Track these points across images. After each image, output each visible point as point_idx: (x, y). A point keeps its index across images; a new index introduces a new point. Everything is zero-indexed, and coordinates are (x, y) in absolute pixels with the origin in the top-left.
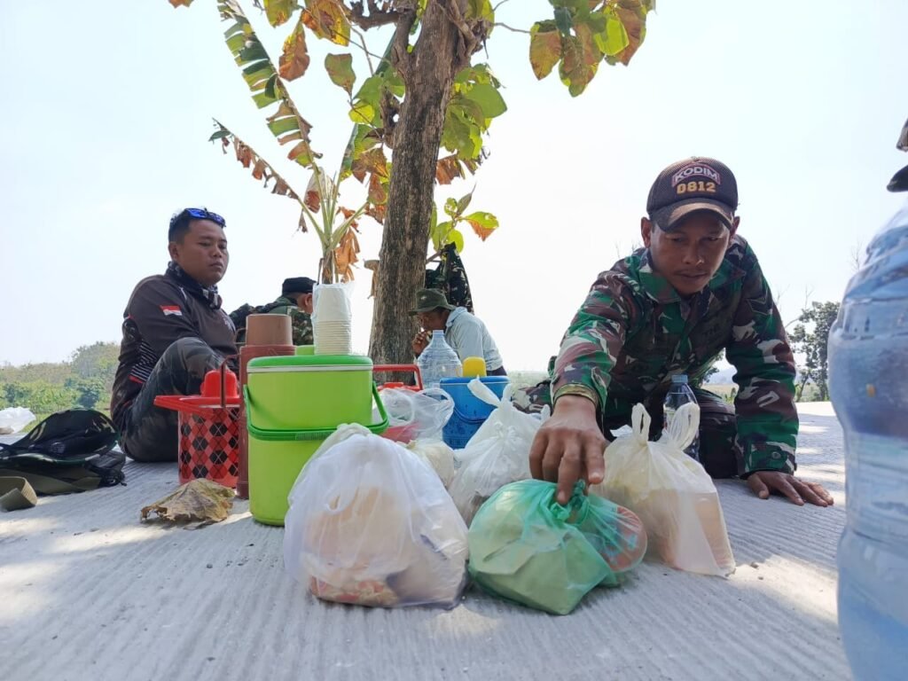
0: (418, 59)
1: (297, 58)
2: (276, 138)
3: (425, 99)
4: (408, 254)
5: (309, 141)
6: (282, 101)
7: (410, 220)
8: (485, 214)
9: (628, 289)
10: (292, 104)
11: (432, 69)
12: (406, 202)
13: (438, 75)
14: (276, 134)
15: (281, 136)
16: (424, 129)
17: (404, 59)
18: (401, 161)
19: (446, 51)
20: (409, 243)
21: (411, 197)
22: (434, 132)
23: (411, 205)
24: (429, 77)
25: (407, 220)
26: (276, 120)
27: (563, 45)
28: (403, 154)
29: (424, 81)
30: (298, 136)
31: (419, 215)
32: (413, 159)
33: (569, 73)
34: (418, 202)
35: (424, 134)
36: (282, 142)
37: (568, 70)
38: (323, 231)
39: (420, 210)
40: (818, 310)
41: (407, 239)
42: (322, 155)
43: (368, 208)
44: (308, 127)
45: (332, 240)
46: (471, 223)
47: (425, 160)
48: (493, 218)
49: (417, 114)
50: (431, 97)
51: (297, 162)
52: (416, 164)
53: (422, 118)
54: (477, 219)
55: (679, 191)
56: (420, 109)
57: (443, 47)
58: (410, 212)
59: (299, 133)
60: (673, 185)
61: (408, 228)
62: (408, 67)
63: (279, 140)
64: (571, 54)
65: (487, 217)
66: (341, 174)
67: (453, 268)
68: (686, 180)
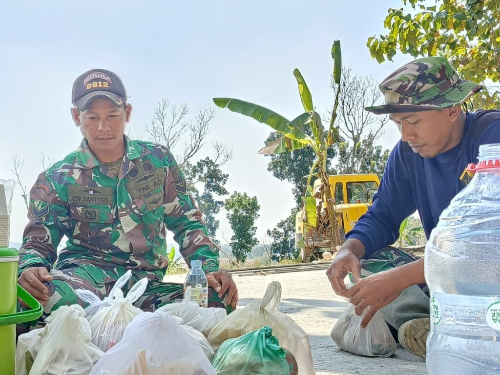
60: (85, 85)
68: (91, 82)
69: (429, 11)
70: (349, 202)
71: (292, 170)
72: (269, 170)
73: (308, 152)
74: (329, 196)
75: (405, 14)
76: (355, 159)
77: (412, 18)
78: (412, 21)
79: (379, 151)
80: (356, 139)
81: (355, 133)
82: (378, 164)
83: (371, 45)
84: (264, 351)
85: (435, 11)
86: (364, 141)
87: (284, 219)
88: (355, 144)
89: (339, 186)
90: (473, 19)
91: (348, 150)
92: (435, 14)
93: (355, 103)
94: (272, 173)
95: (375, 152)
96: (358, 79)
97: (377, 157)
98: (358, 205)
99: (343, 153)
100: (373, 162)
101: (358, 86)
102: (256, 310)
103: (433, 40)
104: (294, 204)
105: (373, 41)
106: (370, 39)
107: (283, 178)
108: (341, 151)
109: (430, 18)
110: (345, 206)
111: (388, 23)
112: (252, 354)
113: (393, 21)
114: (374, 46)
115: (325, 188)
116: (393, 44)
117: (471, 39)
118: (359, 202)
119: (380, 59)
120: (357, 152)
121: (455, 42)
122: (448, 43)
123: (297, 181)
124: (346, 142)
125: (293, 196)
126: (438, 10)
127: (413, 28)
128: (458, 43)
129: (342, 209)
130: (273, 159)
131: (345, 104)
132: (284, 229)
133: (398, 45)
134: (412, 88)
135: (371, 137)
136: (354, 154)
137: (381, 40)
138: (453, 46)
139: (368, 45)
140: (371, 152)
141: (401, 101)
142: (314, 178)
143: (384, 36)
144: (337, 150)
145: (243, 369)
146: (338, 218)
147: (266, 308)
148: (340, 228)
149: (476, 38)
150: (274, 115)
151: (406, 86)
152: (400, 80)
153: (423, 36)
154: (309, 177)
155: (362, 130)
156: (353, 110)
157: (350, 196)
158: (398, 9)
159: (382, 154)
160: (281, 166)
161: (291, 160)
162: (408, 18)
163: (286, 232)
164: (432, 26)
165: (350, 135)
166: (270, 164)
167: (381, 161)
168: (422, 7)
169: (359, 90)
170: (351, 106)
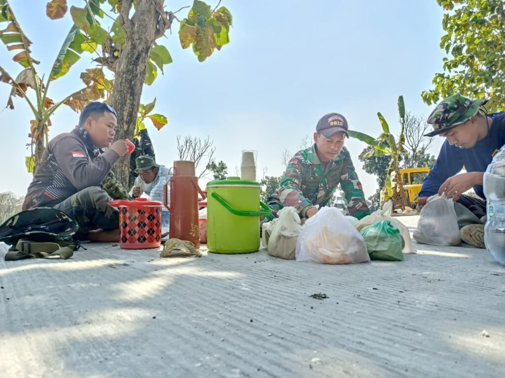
0: (136, 25)
1: (59, 6)
2: (6, 46)
3: (140, 48)
4: (124, 133)
5: (30, 52)
6: (10, 22)
7: (127, 114)
8: (161, 116)
9: (300, 161)
10: (18, 25)
11: (145, 33)
12: (125, 104)
13: (148, 38)
14: (5, 43)
15: (10, 45)
16: (138, 64)
17: (128, 24)
18: (122, 80)
19: (153, 25)
20: (126, 127)
21: (128, 101)
22: (144, 68)
23: (128, 105)
24: (143, 37)
25: (125, 113)
26: (4, 33)
27: (197, 34)
28: (124, 76)
29: (140, 39)
30: (23, 46)
31: (132, 112)
32: (131, 81)
33: (200, 49)
34: (132, 104)
35: (138, 67)
36: (10, 48)
37: (199, 48)
38: (37, 111)
39: (133, 109)
40: (267, 180)
41: (125, 124)
42: (39, 62)
43: (69, 100)
44: (29, 43)
45: (43, 117)
46: (152, 119)
47: (138, 81)
48: (165, 118)
49: (135, 56)
50: (143, 48)
51: (20, 63)
52: (133, 83)
53: (138, 58)
54: (156, 118)
55: (331, 124)
56: (137, 53)
57: (152, 22)
58: (127, 108)
59: (23, 45)
60: (329, 122)
61: (125, 118)
62: (131, 28)
63: (8, 47)
64: (201, 40)
65: (162, 118)
66: (50, 76)
67: (146, 143)
68: (333, 121)
69: (460, 74)
70: (411, 184)
71: (376, 168)
72: (363, 169)
73: (386, 159)
74: (400, 180)
75: (446, 76)
76: (414, 162)
77: (450, 78)
78: (450, 80)
79: (428, 157)
80: (414, 150)
81: (414, 147)
82: (428, 164)
83: (424, 95)
84: (387, 230)
85: (464, 73)
86: (419, 151)
87: (372, 195)
88: (414, 153)
89: (406, 175)
90: (490, 76)
91: (410, 157)
92: (464, 75)
93: (414, 130)
94: (365, 170)
95: (426, 157)
96: (415, 117)
97: (427, 160)
98: (417, 185)
99: (406, 158)
100: (425, 163)
101: (415, 120)
102: (379, 215)
103: (463, 90)
104: (378, 187)
105: (425, 93)
106: (423, 92)
107: (371, 173)
108: (405, 158)
109: (461, 78)
110: (410, 186)
111: (435, 81)
112: (381, 232)
113: (438, 80)
114: (426, 96)
115: (398, 176)
116: (437, 94)
117: (488, 88)
118: (418, 183)
119: (429, 103)
120: (415, 157)
121: (477, 90)
122: (473, 91)
123: (379, 174)
124: (408, 152)
125: (377, 183)
126: (466, 72)
127: (450, 83)
128: (479, 91)
129: (407, 187)
130: (365, 163)
131: (408, 131)
132: (372, 201)
133: (440, 95)
134: (443, 119)
135: (423, 149)
136: (413, 159)
137: (430, 93)
138: (476, 92)
139: (422, 95)
140: (424, 157)
141: (440, 127)
142: (391, 171)
143: (432, 90)
144: (403, 157)
145: (377, 239)
146: (406, 193)
147: (384, 214)
148: (406, 198)
149: (491, 88)
150: (368, 137)
151: (439, 119)
152: (435, 117)
153: (456, 88)
154: (388, 169)
155: (418, 145)
156: (412, 134)
157: (412, 180)
158: (442, 73)
159: (430, 158)
160: (370, 167)
161: (376, 163)
162: (448, 78)
163: (373, 202)
164: (462, 82)
165: (411, 148)
166: (364, 166)
167: (430, 162)
168: (456, 72)
169: (416, 123)
170: (411, 132)
